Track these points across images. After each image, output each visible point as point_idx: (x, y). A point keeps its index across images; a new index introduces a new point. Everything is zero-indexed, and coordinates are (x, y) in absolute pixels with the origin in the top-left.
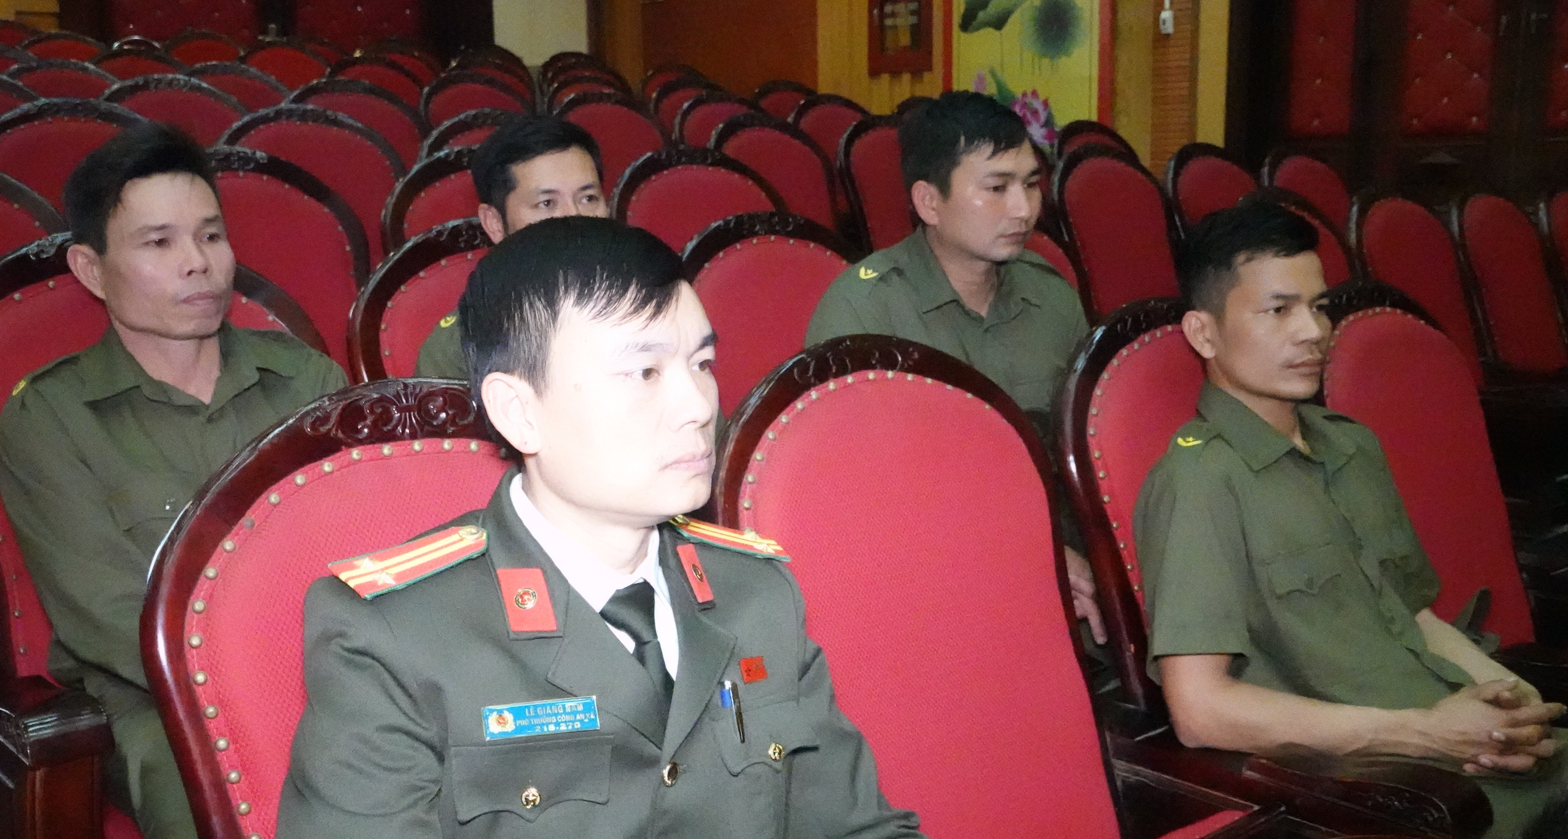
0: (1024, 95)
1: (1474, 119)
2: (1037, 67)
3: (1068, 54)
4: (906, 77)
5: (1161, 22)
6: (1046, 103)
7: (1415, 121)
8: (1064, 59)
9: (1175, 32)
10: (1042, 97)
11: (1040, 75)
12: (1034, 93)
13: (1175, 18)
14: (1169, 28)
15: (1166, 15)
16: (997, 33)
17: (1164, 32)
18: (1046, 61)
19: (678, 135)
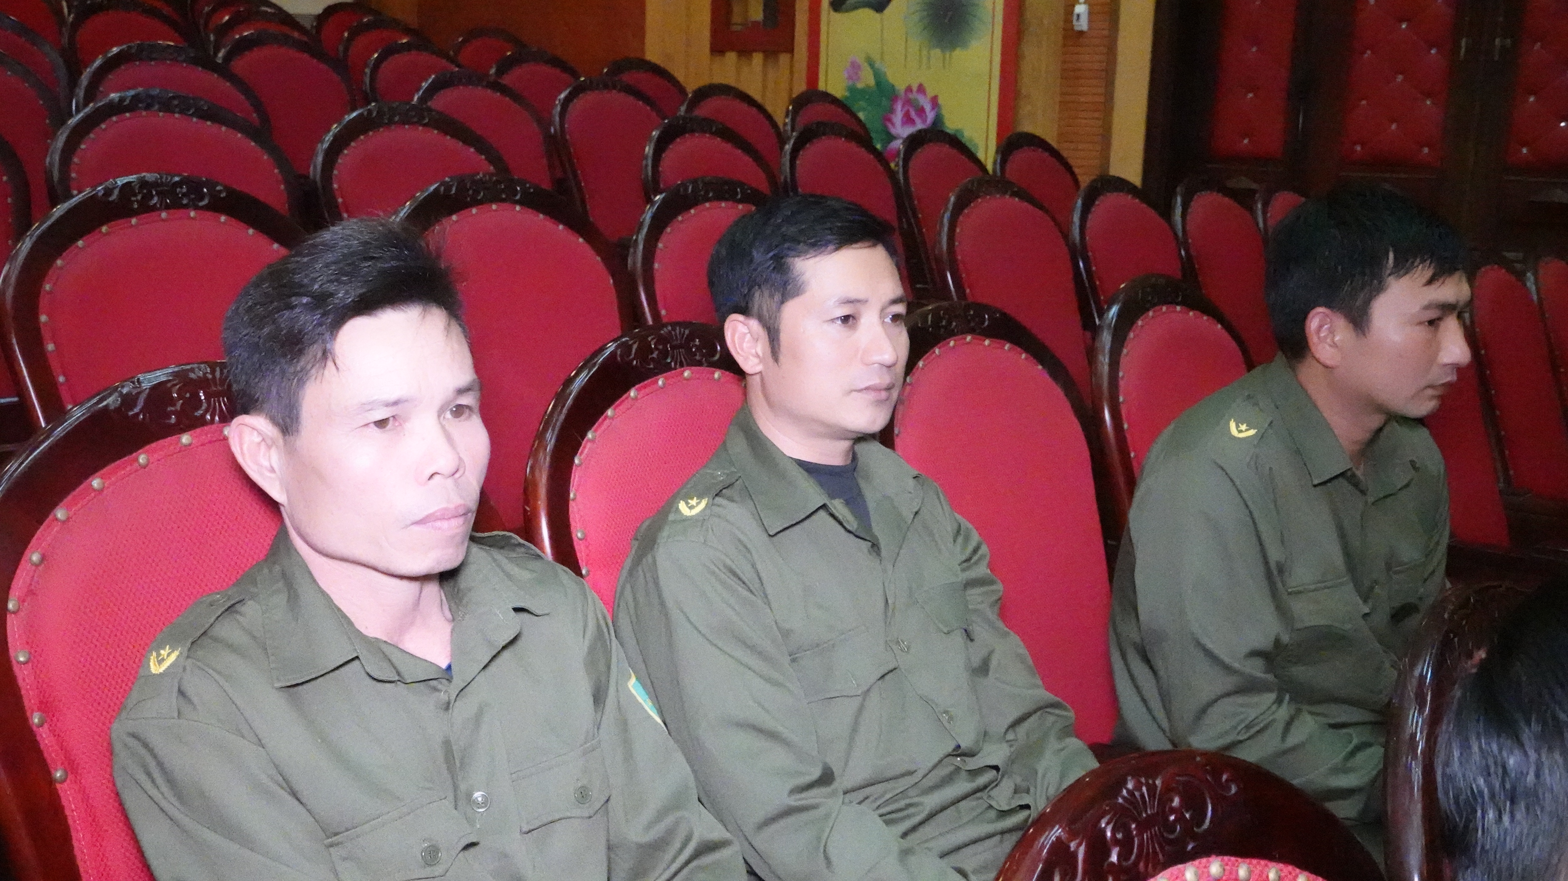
0: (909, 89)
1: (1426, 150)
2: (925, 60)
3: (964, 45)
4: (758, 58)
5: (1075, 17)
6: (934, 102)
7: (1358, 148)
8: (958, 52)
9: (1090, 28)
10: (930, 93)
11: (929, 68)
12: (921, 89)
13: (1090, 13)
14: (1083, 24)
15: (1081, 9)
16: (877, 15)
17: (1077, 28)
18: (937, 52)
19: (558, 127)
